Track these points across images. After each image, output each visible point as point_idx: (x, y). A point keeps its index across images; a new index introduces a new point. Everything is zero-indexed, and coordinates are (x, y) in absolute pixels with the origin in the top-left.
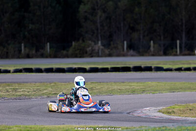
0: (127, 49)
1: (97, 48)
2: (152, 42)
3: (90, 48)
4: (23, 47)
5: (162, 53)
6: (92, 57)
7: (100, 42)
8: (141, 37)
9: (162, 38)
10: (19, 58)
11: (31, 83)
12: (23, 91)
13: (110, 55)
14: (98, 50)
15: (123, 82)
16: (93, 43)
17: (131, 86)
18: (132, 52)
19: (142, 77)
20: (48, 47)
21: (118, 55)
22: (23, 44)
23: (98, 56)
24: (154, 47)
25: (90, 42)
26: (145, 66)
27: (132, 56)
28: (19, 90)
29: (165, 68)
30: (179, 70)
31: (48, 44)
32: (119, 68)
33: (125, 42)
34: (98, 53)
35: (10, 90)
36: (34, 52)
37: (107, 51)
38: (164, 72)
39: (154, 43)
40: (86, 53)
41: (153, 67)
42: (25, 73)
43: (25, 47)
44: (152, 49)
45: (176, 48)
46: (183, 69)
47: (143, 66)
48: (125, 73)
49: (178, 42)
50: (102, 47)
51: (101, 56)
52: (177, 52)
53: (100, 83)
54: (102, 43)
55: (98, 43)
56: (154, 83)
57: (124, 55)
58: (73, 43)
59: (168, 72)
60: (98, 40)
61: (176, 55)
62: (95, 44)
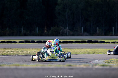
0: (83, 31)
1: (66, 31)
2: (98, 28)
3: (62, 31)
4: (22, 30)
5: (103, 34)
6: (63, 36)
7: (67, 27)
8: (92, 25)
9: (104, 25)
10: (20, 35)
11: (30, 48)
12: (27, 52)
13: (73, 35)
14: (66, 32)
15: (82, 49)
16: (63, 28)
17: (87, 50)
18: (86, 33)
19: (93, 46)
20: (37, 30)
21: (78, 35)
22: (22, 28)
23: (66, 35)
24: (99, 31)
25: (62, 27)
26: (94, 40)
27: (86, 35)
28: (24, 51)
29: (105, 42)
30: (114, 42)
31: (37, 28)
32: (79, 41)
33: (82, 28)
34: (66, 34)
35: (19, 51)
36: (29, 32)
37: (71, 33)
38: (105, 44)
39: (99, 29)
40: (59, 33)
41: (99, 41)
42: (26, 43)
43: (23, 30)
44: (98, 32)
45: (112, 31)
46: (116, 42)
47: (93, 41)
48: (83, 44)
49: (113, 28)
50: (68, 30)
51: (68, 35)
52: (112, 34)
53: (69, 49)
54: (68, 28)
55: (66, 28)
56: (100, 49)
57: (81, 35)
58: (52, 28)
59: (108, 43)
60: (66, 27)
61: (112, 35)
62: (64, 29)
